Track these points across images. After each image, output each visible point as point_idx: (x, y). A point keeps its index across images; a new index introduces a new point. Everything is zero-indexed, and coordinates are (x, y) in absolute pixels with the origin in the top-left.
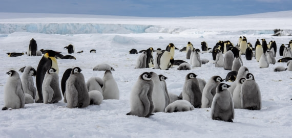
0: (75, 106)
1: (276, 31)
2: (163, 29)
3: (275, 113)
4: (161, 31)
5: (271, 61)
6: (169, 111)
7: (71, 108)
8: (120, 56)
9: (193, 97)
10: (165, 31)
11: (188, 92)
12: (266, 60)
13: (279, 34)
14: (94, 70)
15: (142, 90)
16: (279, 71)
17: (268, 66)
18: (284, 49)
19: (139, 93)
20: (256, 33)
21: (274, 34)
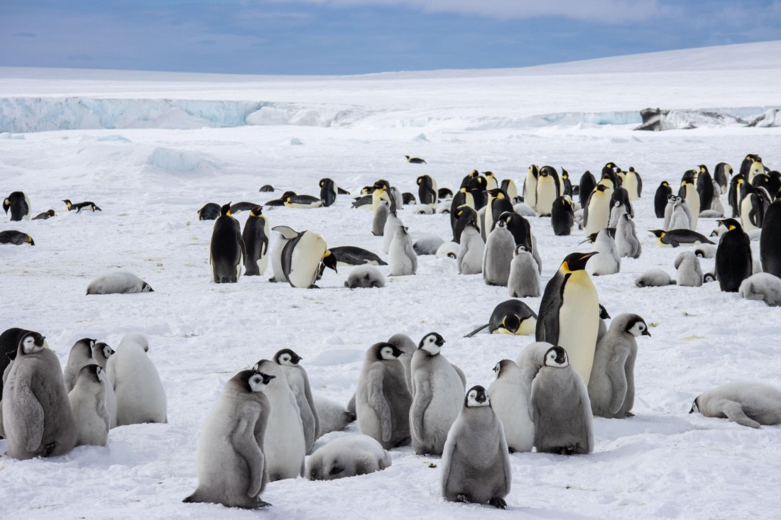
0: (34, 449)
1: (647, 115)
2: (302, 113)
3: (633, 468)
4: (296, 119)
5: (628, 250)
6: (316, 474)
7: (21, 459)
8: (171, 228)
9: (388, 416)
10: (309, 121)
11: (372, 399)
12: (612, 251)
13: (658, 123)
14: (89, 292)
15: (239, 421)
16: (651, 285)
17: (617, 270)
18: (666, 202)
19: (230, 430)
20: (585, 121)
21: (640, 124)
